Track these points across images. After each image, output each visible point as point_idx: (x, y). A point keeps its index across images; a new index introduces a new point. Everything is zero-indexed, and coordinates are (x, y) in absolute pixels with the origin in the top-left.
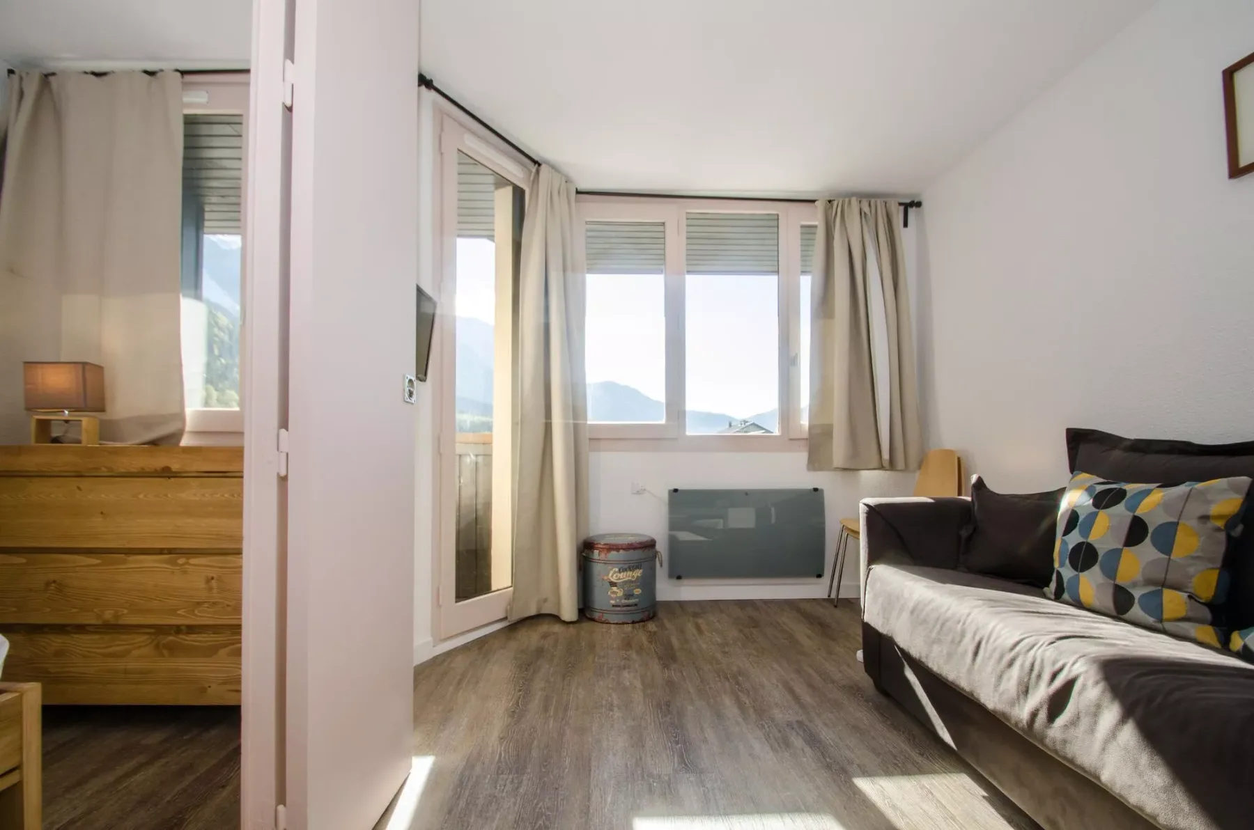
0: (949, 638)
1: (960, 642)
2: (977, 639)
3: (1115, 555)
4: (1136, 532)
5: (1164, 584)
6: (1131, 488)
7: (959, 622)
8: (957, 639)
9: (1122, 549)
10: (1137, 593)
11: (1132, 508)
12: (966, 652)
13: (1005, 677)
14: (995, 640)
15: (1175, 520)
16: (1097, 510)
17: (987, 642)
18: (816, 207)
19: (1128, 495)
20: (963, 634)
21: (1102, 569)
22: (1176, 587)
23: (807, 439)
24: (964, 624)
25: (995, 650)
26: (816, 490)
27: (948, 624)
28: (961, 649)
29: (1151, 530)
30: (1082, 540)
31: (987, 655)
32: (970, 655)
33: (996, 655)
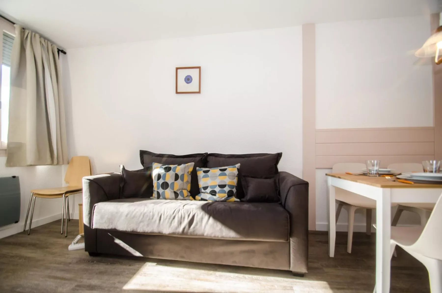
0: (148, 219)
1: (153, 218)
2: (160, 215)
3: (173, 184)
4: (177, 177)
5: (183, 189)
6: (172, 166)
7: (151, 212)
8: (151, 218)
9: (174, 182)
10: (178, 192)
11: (174, 171)
12: (156, 221)
13: (173, 222)
14: (167, 213)
15: (184, 173)
16: (166, 173)
17: (164, 214)
18: (14, 28)
19: (172, 168)
20: (153, 216)
21: (171, 188)
22: (184, 189)
23: (6, 150)
24: (153, 212)
25: (167, 216)
26: (14, 177)
27: (146, 214)
28: (154, 220)
29: (179, 176)
30: (163, 181)
31: (165, 218)
32: (158, 221)
33: (168, 217)
